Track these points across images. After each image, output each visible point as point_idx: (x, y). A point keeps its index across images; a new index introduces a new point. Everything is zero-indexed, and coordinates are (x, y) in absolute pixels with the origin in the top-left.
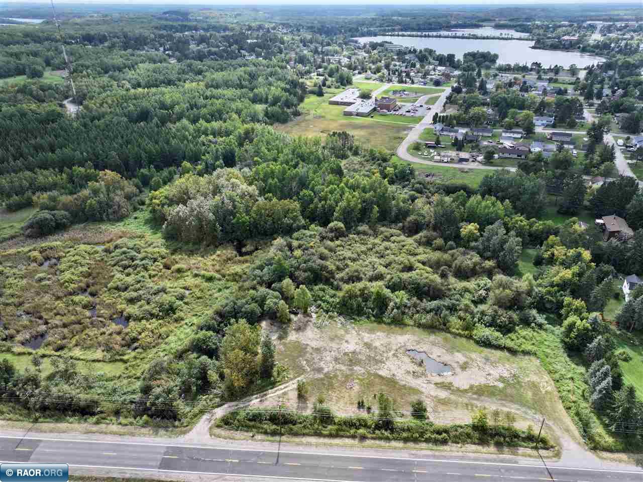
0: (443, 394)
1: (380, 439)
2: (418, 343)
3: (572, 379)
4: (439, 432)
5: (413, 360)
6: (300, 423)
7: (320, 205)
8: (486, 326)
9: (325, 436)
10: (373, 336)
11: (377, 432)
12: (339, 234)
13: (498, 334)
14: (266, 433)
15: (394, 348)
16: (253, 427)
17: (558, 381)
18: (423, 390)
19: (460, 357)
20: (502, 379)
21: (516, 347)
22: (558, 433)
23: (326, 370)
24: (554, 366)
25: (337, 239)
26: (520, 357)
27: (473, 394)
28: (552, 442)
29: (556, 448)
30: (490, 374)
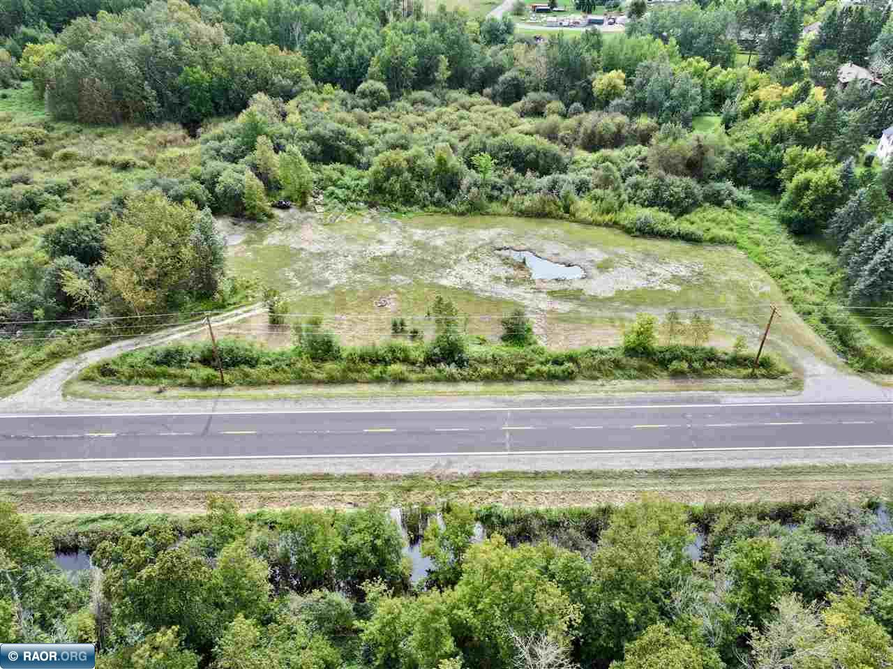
0: (564, 307)
1: (436, 380)
2: (518, 237)
3: (807, 272)
4: (557, 362)
5: (506, 261)
6: (268, 363)
7: (342, 56)
8: (643, 205)
9: (319, 382)
10: (431, 233)
11: (428, 368)
12: (376, 101)
13: (667, 215)
14: (191, 385)
15: (471, 246)
16: (164, 375)
17: (782, 276)
18: (526, 302)
19: (596, 254)
20: (675, 279)
21: (700, 233)
22: (792, 351)
23: (334, 283)
25: (374, 109)
26: (709, 248)
27: (623, 304)
28: (782, 366)
29: (792, 375)
30: (654, 274)
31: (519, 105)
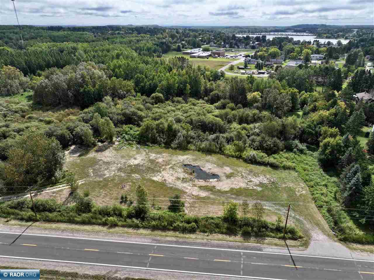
1: (130, 226)
2: (195, 160)
3: (326, 186)
5: (186, 171)
7: (148, 83)
8: (254, 149)
9: (77, 223)
10: (159, 156)
11: (128, 220)
12: (158, 101)
13: (265, 155)
15: (173, 163)
17: (312, 187)
18: (187, 191)
19: (228, 170)
20: (261, 184)
21: (278, 163)
22: (308, 226)
23: (107, 176)
24: (311, 176)
25: (156, 104)
26: (281, 170)
27: (232, 195)
28: (300, 234)
29: (305, 239)
30: (251, 181)
31: (216, 104)
